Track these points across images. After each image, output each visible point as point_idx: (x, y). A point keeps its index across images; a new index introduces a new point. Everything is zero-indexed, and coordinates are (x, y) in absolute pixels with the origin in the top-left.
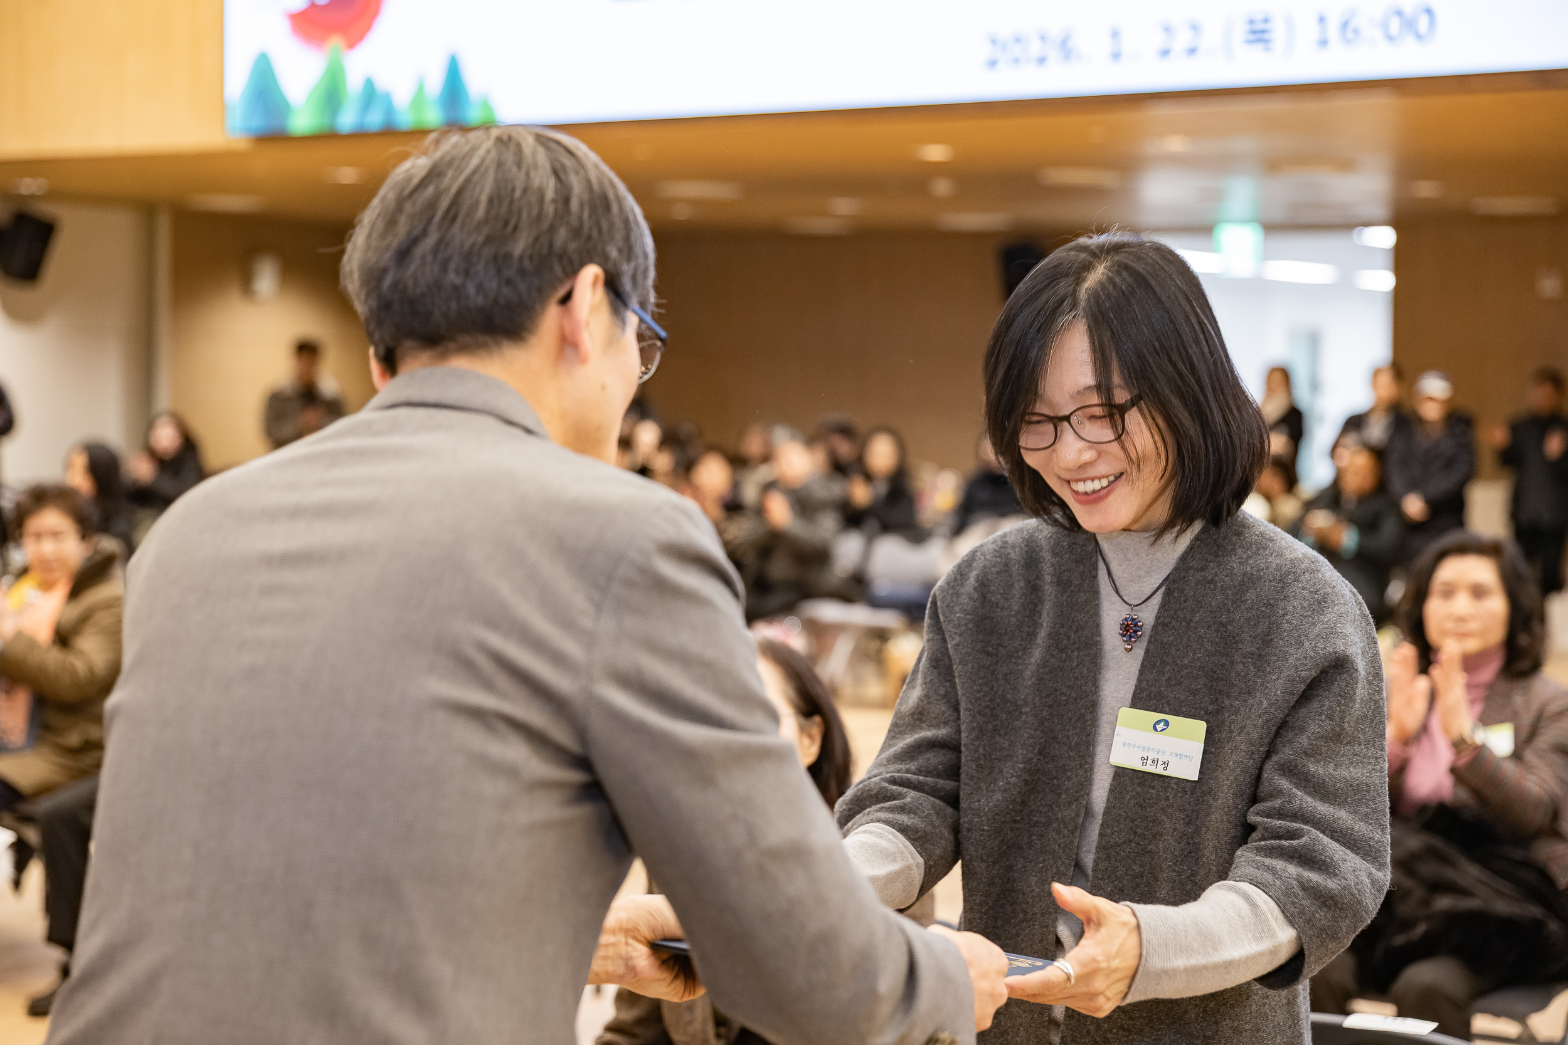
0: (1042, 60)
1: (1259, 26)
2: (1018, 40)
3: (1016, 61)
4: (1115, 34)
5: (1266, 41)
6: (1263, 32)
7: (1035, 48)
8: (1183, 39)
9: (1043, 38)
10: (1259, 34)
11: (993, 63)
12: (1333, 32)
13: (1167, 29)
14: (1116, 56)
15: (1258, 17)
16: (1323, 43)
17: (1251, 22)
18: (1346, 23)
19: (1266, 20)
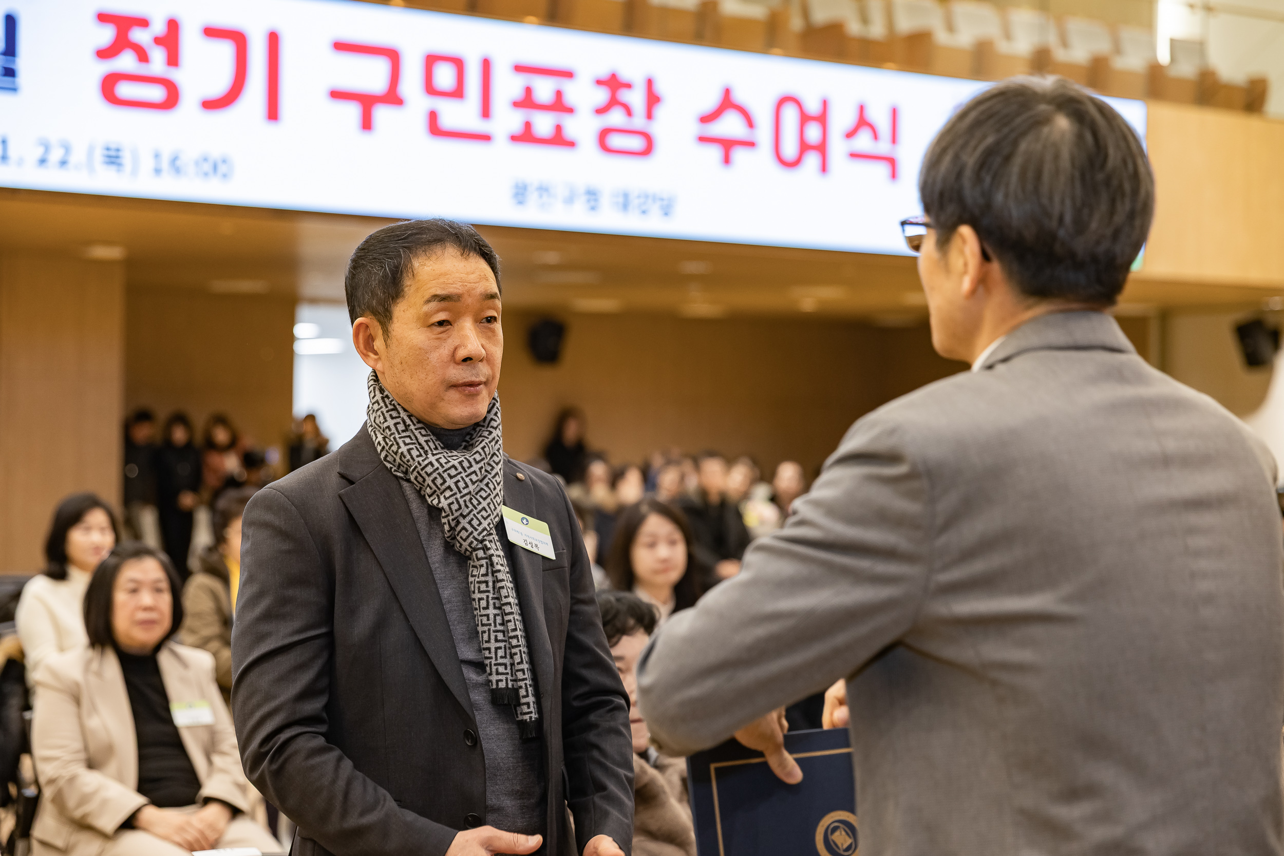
1: (113, 153)
4: (4, 142)
5: (119, 165)
6: (117, 157)
8: (56, 155)
10: (113, 158)
12: (165, 164)
13: (44, 146)
14: (5, 158)
15: (113, 146)
16: (158, 171)
17: (108, 149)
18: (174, 160)
19: (118, 150)
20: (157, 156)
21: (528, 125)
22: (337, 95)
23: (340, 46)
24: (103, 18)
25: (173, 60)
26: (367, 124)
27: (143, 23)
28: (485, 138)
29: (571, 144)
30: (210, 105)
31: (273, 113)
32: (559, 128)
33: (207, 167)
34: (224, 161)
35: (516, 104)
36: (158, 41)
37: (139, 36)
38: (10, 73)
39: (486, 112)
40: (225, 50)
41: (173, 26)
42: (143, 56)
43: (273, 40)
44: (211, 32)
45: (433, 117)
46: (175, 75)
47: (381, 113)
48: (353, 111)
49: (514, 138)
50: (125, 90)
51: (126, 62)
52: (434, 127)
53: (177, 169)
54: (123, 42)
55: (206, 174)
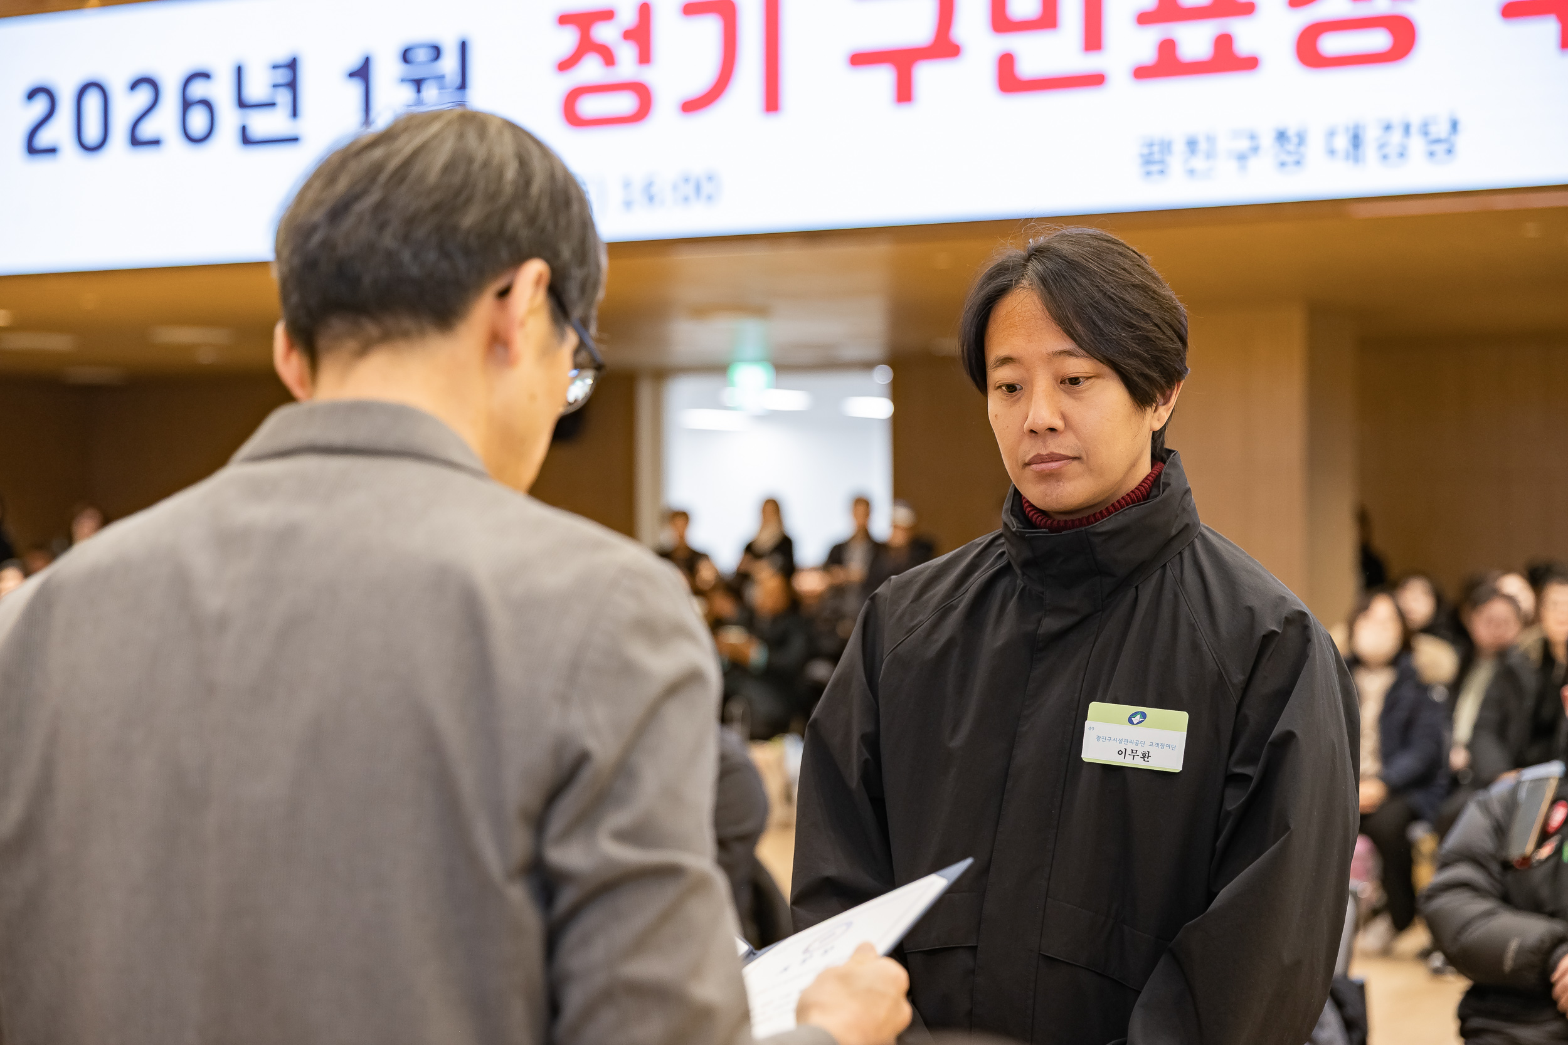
12: (637, 194)
16: (628, 204)
18: (648, 187)
20: (627, 185)
21: (1167, 47)
22: (860, 59)
24: (565, 20)
25: (645, 57)
26: (904, 93)
27: (607, 15)
28: (1096, 80)
29: (1251, 63)
30: (691, 106)
31: (772, 102)
32: (1224, 42)
33: (689, 189)
34: (710, 178)
35: (1144, 19)
36: (628, 35)
37: (604, 33)
39: (1093, 40)
40: (710, 28)
41: (645, 11)
42: (608, 57)
44: (694, 8)
45: (1006, 63)
46: (649, 76)
47: (925, 74)
48: (884, 77)
49: (1142, 73)
50: (589, 106)
51: (591, 70)
52: (1008, 76)
53: (651, 199)
54: (587, 46)
55: (686, 199)
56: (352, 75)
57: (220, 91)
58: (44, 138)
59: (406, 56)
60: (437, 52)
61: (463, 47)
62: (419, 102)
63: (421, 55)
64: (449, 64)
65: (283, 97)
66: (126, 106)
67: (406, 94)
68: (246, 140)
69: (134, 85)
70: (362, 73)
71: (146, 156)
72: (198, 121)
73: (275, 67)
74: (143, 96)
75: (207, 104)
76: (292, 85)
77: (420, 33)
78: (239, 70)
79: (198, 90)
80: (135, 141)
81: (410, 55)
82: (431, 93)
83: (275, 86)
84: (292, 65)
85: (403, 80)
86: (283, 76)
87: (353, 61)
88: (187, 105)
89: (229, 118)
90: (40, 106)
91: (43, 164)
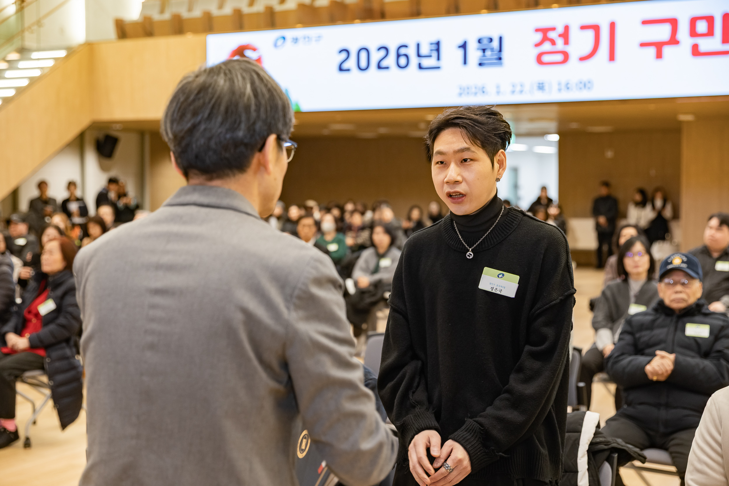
0: (476, 94)
1: (541, 85)
2: (468, 88)
3: (468, 93)
4: (498, 87)
5: (544, 89)
6: (543, 86)
7: (474, 90)
8: (518, 88)
9: (476, 88)
10: (541, 87)
11: (460, 94)
13: (513, 86)
14: (498, 93)
15: (541, 82)
16: (560, 90)
17: (539, 84)
18: (568, 84)
19: (542, 84)
20: (559, 84)
22: (643, 45)
23: (645, 22)
24: (537, 30)
25: (566, 42)
26: (659, 55)
27: (554, 29)
28: (726, 53)
30: (582, 59)
31: (612, 57)
33: (582, 86)
34: (589, 82)
36: (560, 36)
37: (552, 35)
38: (500, 59)
39: (725, 41)
40: (590, 34)
41: (567, 28)
42: (553, 42)
43: (613, 26)
44: (583, 28)
45: (695, 47)
46: (568, 49)
47: (667, 50)
48: (652, 51)
50: (546, 58)
51: (547, 46)
52: (696, 51)
53: (568, 88)
54: (545, 39)
55: (581, 88)
56: (460, 47)
57: (411, 52)
58: (345, 66)
59: (479, 41)
60: (491, 40)
61: (501, 39)
62: (484, 56)
63: (485, 42)
64: (495, 44)
65: (435, 54)
66: (376, 56)
67: (480, 53)
68: (420, 67)
69: (379, 49)
70: (464, 46)
71: (383, 72)
72: (403, 61)
73: (431, 44)
74: (383, 53)
75: (406, 56)
76: (438, 50)
77: (485, 33)
78: (418, 45)
79: (403, 51)
80: (379, 67)
81: (481, 41)
82: (488, 53)
83: (431, 50)
84: (438, 44)
85: (478, 49)
86: (434, 47)
87: (461, 43)
88: (398, 56)
89: (414, 61)
90: (344, 55)
91: (344, 75)
